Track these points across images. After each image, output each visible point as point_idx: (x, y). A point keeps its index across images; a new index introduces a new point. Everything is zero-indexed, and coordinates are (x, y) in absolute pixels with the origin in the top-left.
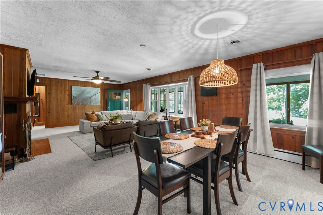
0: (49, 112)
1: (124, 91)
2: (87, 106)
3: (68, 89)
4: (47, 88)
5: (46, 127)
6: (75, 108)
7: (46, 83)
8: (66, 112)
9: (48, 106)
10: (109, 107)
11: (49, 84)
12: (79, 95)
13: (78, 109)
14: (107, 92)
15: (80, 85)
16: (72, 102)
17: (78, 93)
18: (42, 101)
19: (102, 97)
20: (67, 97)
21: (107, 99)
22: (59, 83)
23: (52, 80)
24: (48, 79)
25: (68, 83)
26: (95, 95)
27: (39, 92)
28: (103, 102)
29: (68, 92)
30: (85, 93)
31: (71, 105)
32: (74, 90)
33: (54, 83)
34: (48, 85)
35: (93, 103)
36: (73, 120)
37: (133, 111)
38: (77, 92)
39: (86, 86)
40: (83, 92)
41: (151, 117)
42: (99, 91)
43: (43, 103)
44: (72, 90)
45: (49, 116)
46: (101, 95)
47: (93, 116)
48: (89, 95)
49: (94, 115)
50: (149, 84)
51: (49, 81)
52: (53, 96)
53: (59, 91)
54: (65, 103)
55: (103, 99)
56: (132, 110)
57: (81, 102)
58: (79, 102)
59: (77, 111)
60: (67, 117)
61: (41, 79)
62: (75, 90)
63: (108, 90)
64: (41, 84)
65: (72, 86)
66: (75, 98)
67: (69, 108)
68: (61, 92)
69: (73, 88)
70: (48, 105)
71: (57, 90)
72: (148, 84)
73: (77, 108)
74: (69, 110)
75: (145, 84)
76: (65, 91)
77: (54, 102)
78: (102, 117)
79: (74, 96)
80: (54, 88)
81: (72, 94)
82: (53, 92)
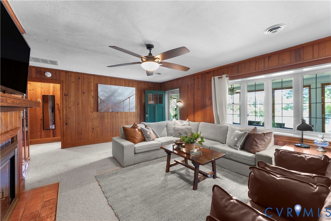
0: (66, 124)
1: (167, 92)
2: (119, 114)
3: (92, 89)
4: (63, 86)
5: (63, 147)
6: (102, 117)
7: (62, 79)
8: (90, 123)
9: (65, 115)
10: (147, 116)
11: (66, 80)
12: (109, 97)
13: (107, 119)
14: (145, 94)
15: (109, 83)
16: (99, 108)
17: (106, 95)
18: (58, 106)
19: (139, 101)
20: (92, 101)
21: (145, 103)
22: (80, 79)
23: (70, 74)
24: (64, 73)
25: (92, 80)
26: (129, 98)
27: (54, 94)
28: (139, 108)
29: (92, 94)
30: (116, 95)
31: (97, 112)
32: (101, 91)
33: (73, 79)
34: (64, 82)
35: (126, 110)
36: (101, 135)
37: (191, 123)
38: (106, 92)
39: (118, 85)
40: (113, 94)
41: (258, 139)
42: (134, 92)
43: (59, 110)
44: (99, 90)
45: (66, 129)
46: (137, 98)
47: (135, 131)
48: (121, 98)
49: (137, 129)
50: (227, 76)
51: (66, 76)
52: (72, 98)
53: (80, 92)
54: (90, 110)
55: (139, 104)
56: (189, 120)
57: (110, 108)
58: (109, 109)
59: (106, 121)
60: (92, 131)
61: (54, 72)
62: (103, 90)
63: (146, 91)
64: (54, 80)
65: (99, 85)
66: (103, 101)
67: (95, 117)
68: (84, 93)
69: (101, 87)
70: (64, 113)
71: (78, 90)
72: (224, 76)
73: (106, 117)
74: (95, 120)
75: (216, 78)
76: (89, 91)
77: (73, 108)
78: (148, 133)
79: (101, 100)
80: (73, 86)
81: (99, 96)
82: (72, 93)
